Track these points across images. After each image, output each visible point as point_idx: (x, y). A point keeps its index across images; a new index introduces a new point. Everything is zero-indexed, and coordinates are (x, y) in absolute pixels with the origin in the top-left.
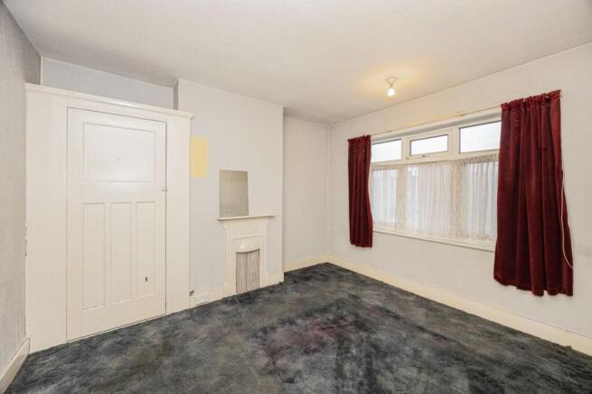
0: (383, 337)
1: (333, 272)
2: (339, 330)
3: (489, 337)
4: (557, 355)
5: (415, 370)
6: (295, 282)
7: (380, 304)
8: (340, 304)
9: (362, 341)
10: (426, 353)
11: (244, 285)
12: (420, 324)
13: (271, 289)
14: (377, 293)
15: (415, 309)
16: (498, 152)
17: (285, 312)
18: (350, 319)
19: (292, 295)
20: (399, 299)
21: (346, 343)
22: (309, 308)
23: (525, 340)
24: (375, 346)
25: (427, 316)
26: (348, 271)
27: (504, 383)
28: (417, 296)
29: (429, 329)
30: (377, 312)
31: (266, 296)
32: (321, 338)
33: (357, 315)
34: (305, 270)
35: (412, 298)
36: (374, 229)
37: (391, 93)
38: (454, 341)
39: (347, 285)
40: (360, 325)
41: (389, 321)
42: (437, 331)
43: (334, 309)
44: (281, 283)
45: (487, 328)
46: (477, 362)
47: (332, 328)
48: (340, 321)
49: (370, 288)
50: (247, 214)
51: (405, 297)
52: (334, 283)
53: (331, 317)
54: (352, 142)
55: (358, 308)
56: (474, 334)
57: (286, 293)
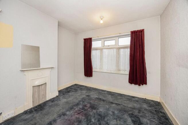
0: (101, 110)
1: (79, 87)
2: (85, 112)
3: (129, 100)
4: (144, 101)
5: (115, 121)
6: (63, 94)
7: (97, 97)
8: (83, 100)
9: (95, 114)
10: (116, 112)
11: (38, 101)
12: (111, 101)
13: (52, 100)
14: (95, 92)
15: (108, 96)
16: (130, 46)
17: (60, 110)
18: (88, 105)
19: (63, 100)
20: (102, 94)
21: (89, 117)
22: (71, 105)
23: (137, 99)
24: (100, 115)
25: (112, 98)
26: (84, 86)
27: (138, 116)
28: (107, 91)
29: (114, 102)
30: (97, 100)
31: (50, 104)
32: (79, 118)
33: (90, 103)
34: (67, 88)
35: (106, 92)
36: (93, 70)
37: (102, 22)
38: (122, 105)
39: (84, 92)
40: (93, 107)
41: (102, 103)
42: (116, 102)
43: (81, 103)
44: (57, 96)
45: (127, 97)
46: (130, 110)
47: (82, 112)
48: (85, 107)
49: (92, 91)
50: (40, 67)
51: (104, 92)
52: (80, 92)
53: (81, 107)
54: (85, 40)
55: (90, 100)
56: (125, 100)
57: (60, 100)
